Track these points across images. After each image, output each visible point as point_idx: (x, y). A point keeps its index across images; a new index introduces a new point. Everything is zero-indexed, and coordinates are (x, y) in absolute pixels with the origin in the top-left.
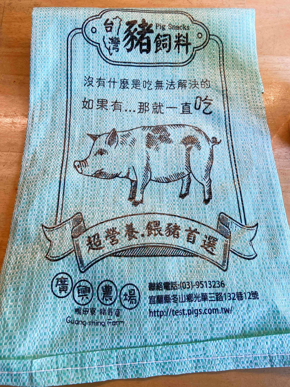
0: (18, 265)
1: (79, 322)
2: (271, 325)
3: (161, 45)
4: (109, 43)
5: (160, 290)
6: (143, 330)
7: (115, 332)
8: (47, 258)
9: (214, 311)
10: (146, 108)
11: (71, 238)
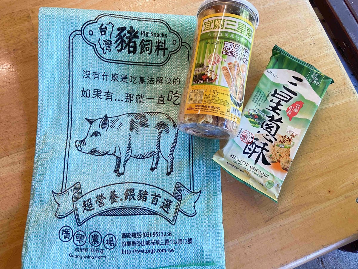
0: (37, 221)
1: (77, 256)
2: (198, 259)
3: (145, 48)
4: (104, 44)
5: (129, 238)
6: (118, 261)
7: (100, 263)
8: (56, 216)
9: (163, 250)
10: (131, 98)
11: (72, 202)
